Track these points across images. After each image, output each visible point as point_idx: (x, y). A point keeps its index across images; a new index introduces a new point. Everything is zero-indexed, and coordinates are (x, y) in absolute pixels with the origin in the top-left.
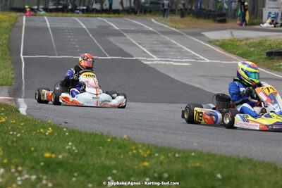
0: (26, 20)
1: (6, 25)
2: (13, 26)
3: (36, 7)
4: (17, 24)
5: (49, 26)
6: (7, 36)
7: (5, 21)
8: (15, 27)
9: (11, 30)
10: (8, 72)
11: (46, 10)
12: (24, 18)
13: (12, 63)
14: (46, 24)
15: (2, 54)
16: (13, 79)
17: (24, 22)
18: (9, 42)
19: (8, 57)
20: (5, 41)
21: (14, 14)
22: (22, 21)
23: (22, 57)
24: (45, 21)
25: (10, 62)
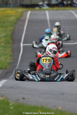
0: (30, 15)
1: (13, 19)
2: (18, 20)
3: (41, 3)
4: (23, 18)
5: (48, 18)
6: (12, 28)
7: (12, 16)
8: (20, 20)
9: (16, 23)
10: (7, 58)
11: (50, 5)
12: (29, 13)
13: (12, 50)
14: (46, 17)
15: (5, 44)
16: (10, 63)
17: (28, 16)
18: (13, 33)
19: (10, 45)
20: (9, 33)
21: (20, 10)
22: (26, 15)
23: (22, 45)
24: (46, 15)
25: (11, 49)
